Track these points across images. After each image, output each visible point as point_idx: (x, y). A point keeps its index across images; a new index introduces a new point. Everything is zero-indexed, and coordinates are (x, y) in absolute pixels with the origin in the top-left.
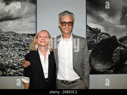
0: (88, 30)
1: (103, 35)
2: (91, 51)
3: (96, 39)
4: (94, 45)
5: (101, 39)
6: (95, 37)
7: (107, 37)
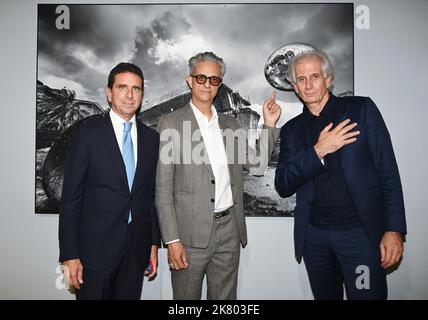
0: (41, 95)
1: (82, 107)
2: (48, 149)
3: (63, 118)
4: (58, 135)
5: (75, 118)
6: (60, 113)
7: (92, 112)
